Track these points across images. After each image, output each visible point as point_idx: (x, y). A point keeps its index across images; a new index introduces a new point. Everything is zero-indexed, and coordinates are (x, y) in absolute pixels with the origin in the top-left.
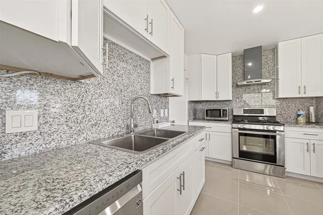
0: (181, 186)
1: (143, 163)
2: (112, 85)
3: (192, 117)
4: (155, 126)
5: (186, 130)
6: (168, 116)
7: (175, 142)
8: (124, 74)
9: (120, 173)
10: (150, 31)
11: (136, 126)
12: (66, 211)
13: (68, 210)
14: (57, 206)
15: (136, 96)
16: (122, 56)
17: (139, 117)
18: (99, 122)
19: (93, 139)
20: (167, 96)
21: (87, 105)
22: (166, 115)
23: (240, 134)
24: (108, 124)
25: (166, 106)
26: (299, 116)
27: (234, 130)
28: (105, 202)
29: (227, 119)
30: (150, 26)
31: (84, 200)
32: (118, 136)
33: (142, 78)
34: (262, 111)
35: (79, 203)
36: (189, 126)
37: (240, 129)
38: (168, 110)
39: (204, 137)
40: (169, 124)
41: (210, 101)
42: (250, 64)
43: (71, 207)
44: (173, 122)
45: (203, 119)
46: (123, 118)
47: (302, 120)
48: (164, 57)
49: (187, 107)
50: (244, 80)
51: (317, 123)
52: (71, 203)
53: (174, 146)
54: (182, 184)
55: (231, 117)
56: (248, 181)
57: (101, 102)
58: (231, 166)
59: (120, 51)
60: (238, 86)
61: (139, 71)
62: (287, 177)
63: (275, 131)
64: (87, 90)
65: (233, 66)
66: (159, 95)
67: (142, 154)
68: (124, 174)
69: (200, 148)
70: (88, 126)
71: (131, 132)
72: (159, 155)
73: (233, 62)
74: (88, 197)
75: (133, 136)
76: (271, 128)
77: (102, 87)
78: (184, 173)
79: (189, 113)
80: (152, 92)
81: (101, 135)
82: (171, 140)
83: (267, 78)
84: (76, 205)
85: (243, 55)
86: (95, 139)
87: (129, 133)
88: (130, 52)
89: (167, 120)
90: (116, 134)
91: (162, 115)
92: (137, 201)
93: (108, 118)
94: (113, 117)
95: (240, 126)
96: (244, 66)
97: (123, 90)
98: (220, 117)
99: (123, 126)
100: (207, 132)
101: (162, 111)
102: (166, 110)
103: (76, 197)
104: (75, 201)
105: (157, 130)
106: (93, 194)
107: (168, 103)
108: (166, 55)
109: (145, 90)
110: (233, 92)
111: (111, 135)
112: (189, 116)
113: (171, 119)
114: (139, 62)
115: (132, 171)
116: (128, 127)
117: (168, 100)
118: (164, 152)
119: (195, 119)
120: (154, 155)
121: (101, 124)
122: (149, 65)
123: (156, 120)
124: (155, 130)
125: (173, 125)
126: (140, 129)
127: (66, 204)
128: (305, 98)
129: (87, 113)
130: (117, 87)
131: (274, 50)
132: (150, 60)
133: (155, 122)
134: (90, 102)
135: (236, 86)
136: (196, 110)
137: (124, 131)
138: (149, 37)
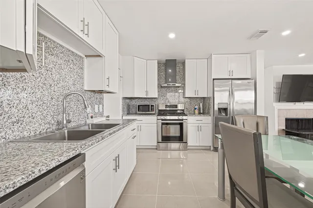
0: (116, 166)
1: (86, 147)
2: (39, 79)
3: (126, 113)
4: (89, 121)
5: (121, 122)
6: (103, 111)
7: (111, 131)
8: (53, 69)
9: (69, 154)
10: (86, 32)
11: (69, 121)
12: (29, 180)
13: (31, 179)
14: (24, 177)
15: (69, 91)
16: (51, 49)
17: (72, 113)
18: (22, 119)
19: (14, 138)
20: (101, 93)
21: (6, 101)
22: (101, 110)
23: (163, 124)
24: (34, 120)
25: (101, 102)
26: (195, 109)
27: (158, 121)
28: (57, 176)
29: (154, 112)
30: (86, 27)
31: (42, 173)
32: (46, 133)
33: (75, 74)
34: (176, 106)
35: (39, 174)
36: (123, 120)
37: (162, 120)
38: (103, 106)
39: (136, 127)
40: (104, 119)
41: (142, 98)
42: (170, 71)
43: (33, 178)
44: (108, 117)
45: (136, 114)
46: (52, 114)
47: (197, 111)
48: (99, 56)
49: (121, 103)
50: (166, 83)
51: (203, 113)
52: (33, 175)
53: (110, 134)
54: (117, 165)
55: (157, 111)
56: (169, 157)
57: (25, 97)
58: (157, 149)
59: (49, 43)
60: (162, 87)
61: (72, 65)
62: (188, 149)
63: (182, 120)
64: (6, 83)
65: (158, 71)
66: (94, 91)
67: (83, 142)
68: (72, 155)
69: (132, 137)
70: (7, 123)
71: (64, 128)
72: (99, 141)
73: (159, 67)
74: (45, 171)
75: (66, 131)
76: (180, 118)
77: (27, 81)
78: (119, 155)
79: (123, 108)
80: (86, 88)
81: (25, 133)
82: (107, 130)
83: (179, 83)
84: (37, 176)
85: (166, 63)
86: (18, 138)
87: (61, 129)
88: (61, 46)
89: (102, 115)
90: (45, 131)
91: (96, 110)
92: (81, 177)
93: (34, 115)
94: (40, 113)
95: (162, 117)
96: (166, 72)
97: (53, 85)
98: (149, 111)
99: (53, 122)
100: (139, 125)
101: (96, 106)
102: (101, 106)
103: (36, 171)
104: (36, 173)
105: (92, 125)
106: (49, 168)
107: (102, 99)
108: (102, 56)
109: (78, 85)
110: (158, 92)
111: (38, 133)
112: (123, 111)
113: (105, 114)
114: (72, 58)
115: (78, 152)
116: (59, 123)
117: (103, 96)
118: (103, 139)
119: (128, 114)
120: (94, 141)
121: (24, 120)
122: (83, 61)
123: (90, 115)
124: (90, 125)
125: (108, 120)
126: (72, 125)
127: (30, 175)
128: (198, 98)
129: (7, 110)
130: (46, 82)
131: (184, 63)
132: (84, 57)
133: (90, 117)
134: (10, 96)
135: (160, 87)
136: (129, 105)
137: (54, 127)
138: (85, 38)
